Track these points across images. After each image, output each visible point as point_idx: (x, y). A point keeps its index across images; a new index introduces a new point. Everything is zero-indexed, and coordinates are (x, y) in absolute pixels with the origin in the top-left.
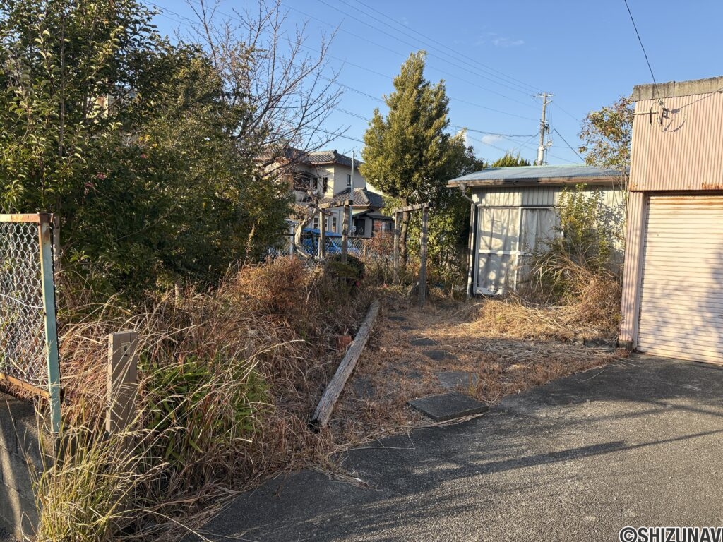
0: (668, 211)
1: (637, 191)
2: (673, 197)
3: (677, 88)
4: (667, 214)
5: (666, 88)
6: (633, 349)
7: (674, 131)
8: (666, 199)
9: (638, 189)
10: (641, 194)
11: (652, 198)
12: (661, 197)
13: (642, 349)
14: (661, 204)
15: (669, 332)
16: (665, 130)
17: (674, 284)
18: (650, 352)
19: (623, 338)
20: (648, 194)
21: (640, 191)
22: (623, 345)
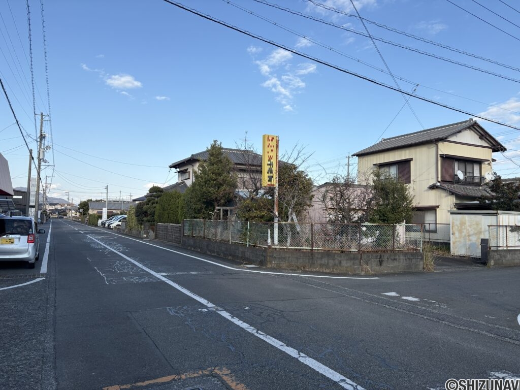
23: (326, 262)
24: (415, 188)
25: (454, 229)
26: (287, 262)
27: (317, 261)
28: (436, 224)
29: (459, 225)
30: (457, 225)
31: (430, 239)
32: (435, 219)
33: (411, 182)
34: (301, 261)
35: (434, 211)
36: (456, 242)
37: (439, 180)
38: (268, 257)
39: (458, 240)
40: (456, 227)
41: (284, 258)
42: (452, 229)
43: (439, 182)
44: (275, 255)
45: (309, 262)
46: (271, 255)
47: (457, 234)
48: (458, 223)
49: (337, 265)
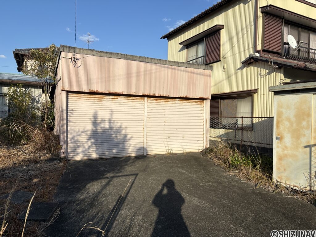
0: (76, 100)
1: (64, 91)
2: (77, 94)
3: (78, 50)
4: (75, 101)
5: (74, 49)
6: (66, 160)
7: (78, 67)
8: (74, 95)
9: (65, 90)
10: (66, 92)
11: (69, 94)
12: (73, 94)
13: (69, 159)
14: (73, 97)
15: (80, 150)
16: (74, 66)
17: (81, 130)
18: (73, 159)
19: (62, 156)
20: (68, 92)
21: (66, 91)
22: (63, 159)
24: (225, 67)
25: (281, 128)
28: (252, 117)
29: (293, 119)
30: (288, 119)
31: (242, 141)
32: (250, 111)
33: (222, 59)
35: (250, 98)
36: (286, 156)
37: (259, 48)
39: (290, 152)
40: (287, 124)
42: (278, 127)
43: (258, 52)
47: (288, 139)
48: (290, 113)
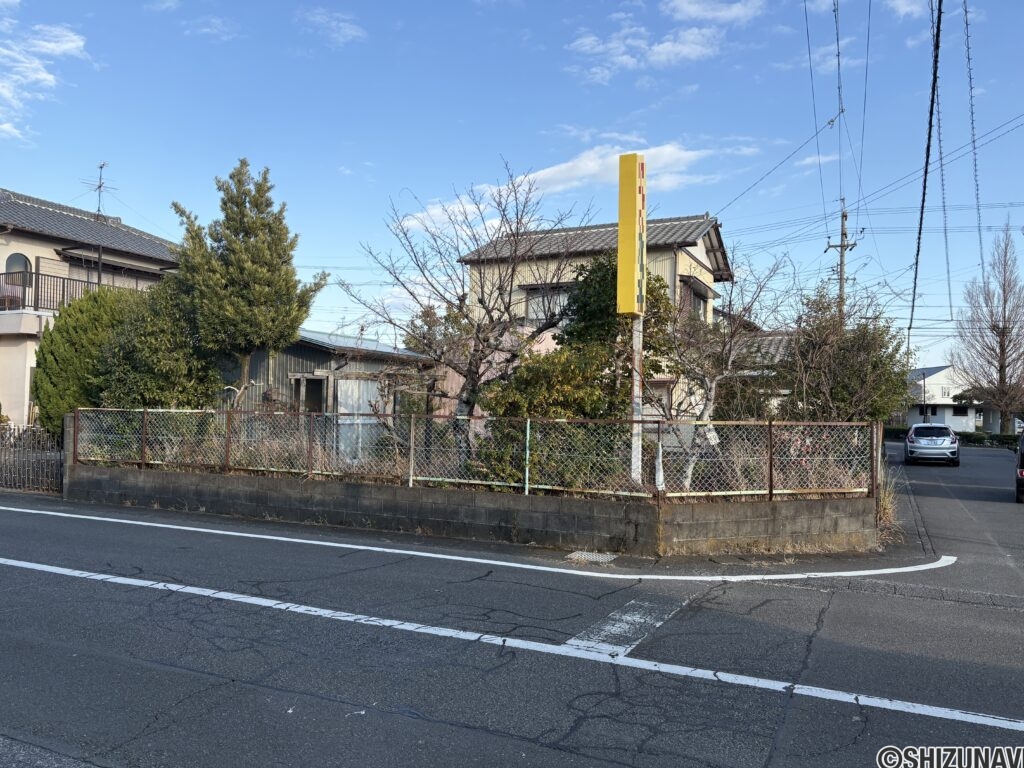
23: (806, 526)
26: (711, 535)
27: (784, 525)
34: (746, 528)
38: (661, 527)
41: (705, 525)
44: (679, 520)
45: (766, 531)
46: (669, 518)
49: (829, 532)
